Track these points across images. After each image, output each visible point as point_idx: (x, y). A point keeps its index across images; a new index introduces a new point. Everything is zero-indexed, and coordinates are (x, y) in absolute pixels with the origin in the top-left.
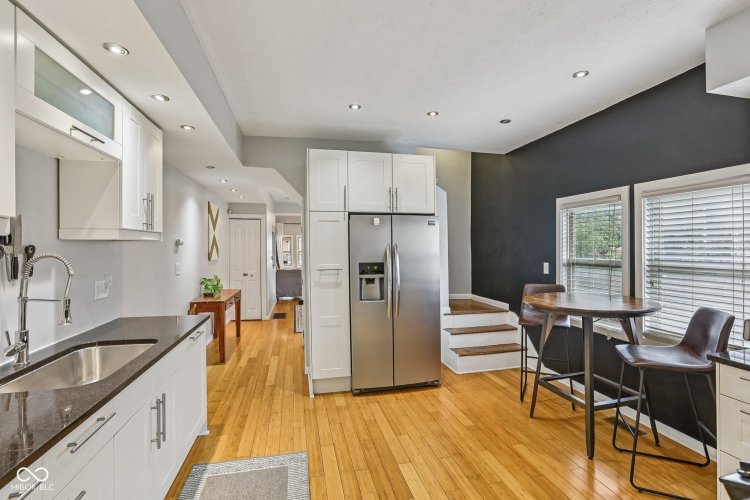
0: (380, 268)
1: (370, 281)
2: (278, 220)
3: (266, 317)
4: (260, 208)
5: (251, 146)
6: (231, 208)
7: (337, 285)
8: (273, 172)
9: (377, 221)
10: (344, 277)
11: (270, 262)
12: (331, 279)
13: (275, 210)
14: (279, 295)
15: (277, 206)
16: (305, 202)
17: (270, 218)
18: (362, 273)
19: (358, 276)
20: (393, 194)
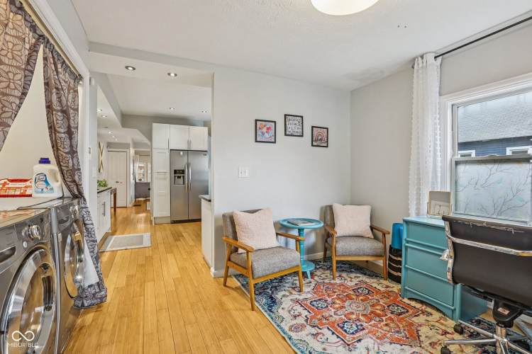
0: (183, 172)
1: (179, 177)
2: (136, 153)
3: (129, 205)
4: (127, 146)
5: (127, 119)
6: (109, 145)
7: (165, 179)
8: (136, 130)
9: (181, 153)
10: (168, 176)
11: (132, 176)
12: (163, 176)
13: (134, 147)
14: (136, 197)
15: (136, 144)
16: (151, 144)
17: (132, 151)
18: (175, 173)
19: (173, 175)
20: (189, 143)
